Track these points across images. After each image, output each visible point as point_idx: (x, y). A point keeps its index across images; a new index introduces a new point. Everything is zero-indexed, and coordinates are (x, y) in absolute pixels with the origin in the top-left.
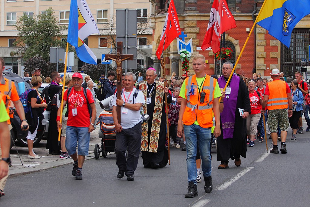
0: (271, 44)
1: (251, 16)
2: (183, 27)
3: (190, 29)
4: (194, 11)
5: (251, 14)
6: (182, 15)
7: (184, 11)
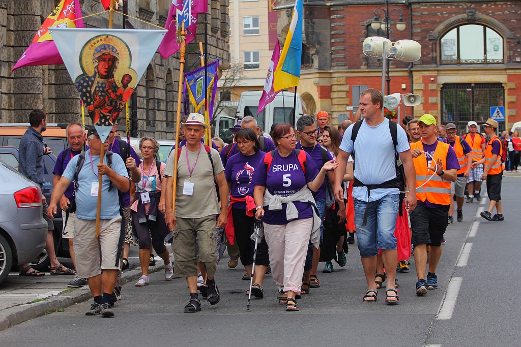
0: (430, 102)
1: (407, 71)
2: (330, 85)
3: (339, 86)
4: (343, 67)
5: (407, 69)
6: (329, 71)
7: (331, 67)
